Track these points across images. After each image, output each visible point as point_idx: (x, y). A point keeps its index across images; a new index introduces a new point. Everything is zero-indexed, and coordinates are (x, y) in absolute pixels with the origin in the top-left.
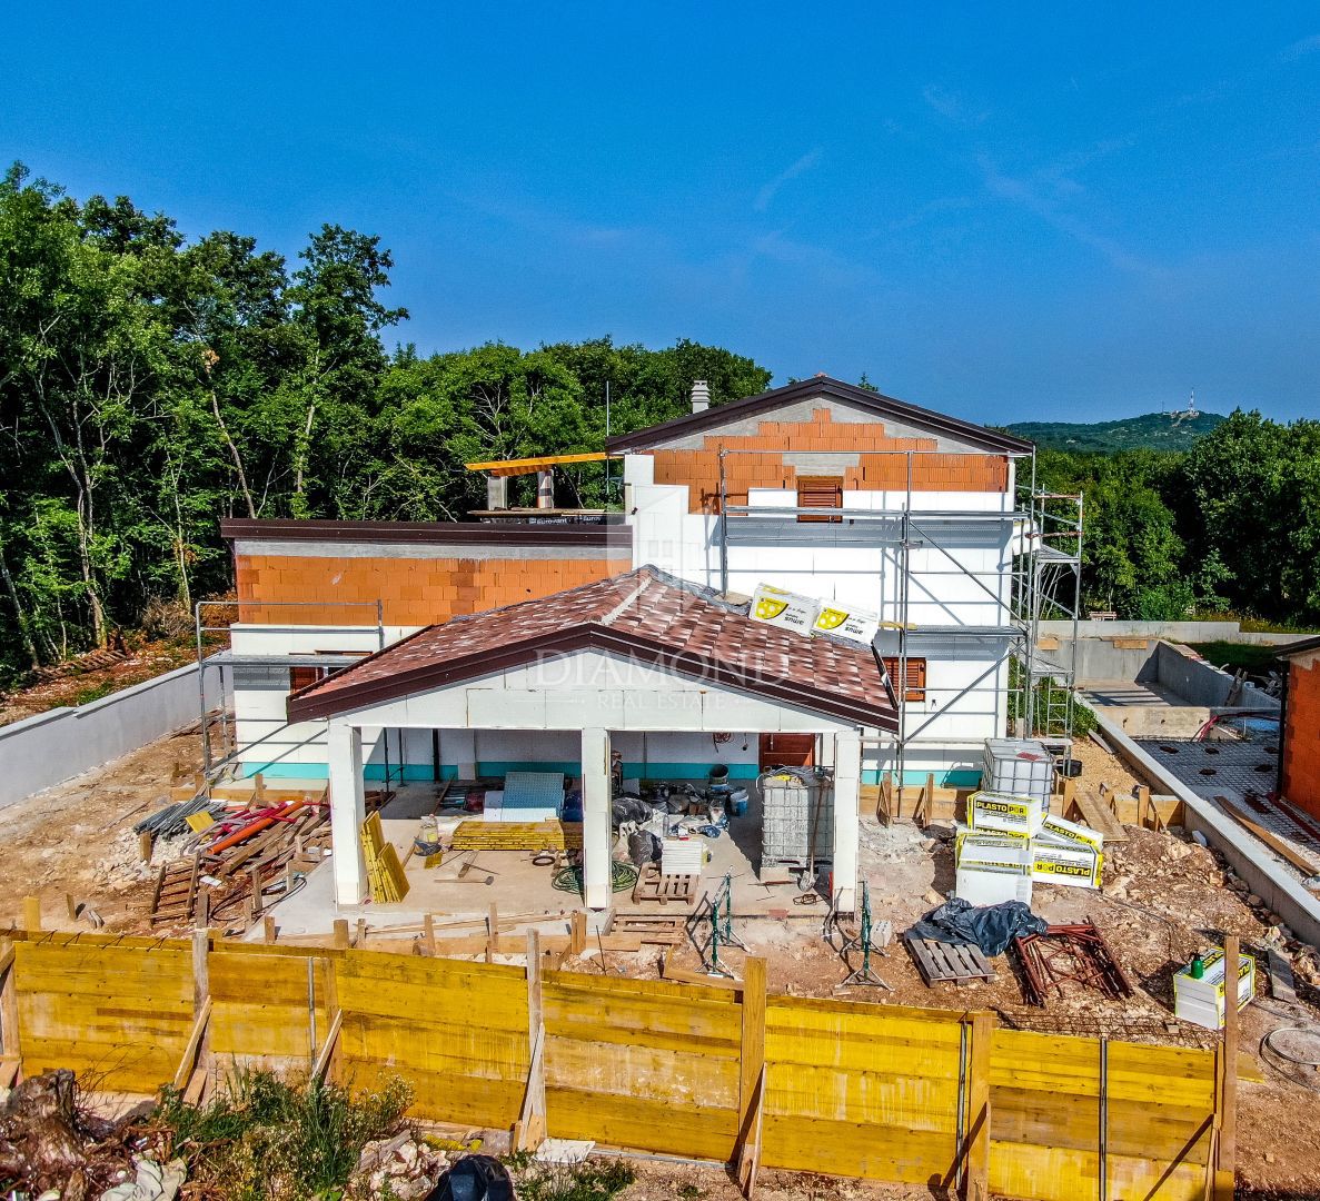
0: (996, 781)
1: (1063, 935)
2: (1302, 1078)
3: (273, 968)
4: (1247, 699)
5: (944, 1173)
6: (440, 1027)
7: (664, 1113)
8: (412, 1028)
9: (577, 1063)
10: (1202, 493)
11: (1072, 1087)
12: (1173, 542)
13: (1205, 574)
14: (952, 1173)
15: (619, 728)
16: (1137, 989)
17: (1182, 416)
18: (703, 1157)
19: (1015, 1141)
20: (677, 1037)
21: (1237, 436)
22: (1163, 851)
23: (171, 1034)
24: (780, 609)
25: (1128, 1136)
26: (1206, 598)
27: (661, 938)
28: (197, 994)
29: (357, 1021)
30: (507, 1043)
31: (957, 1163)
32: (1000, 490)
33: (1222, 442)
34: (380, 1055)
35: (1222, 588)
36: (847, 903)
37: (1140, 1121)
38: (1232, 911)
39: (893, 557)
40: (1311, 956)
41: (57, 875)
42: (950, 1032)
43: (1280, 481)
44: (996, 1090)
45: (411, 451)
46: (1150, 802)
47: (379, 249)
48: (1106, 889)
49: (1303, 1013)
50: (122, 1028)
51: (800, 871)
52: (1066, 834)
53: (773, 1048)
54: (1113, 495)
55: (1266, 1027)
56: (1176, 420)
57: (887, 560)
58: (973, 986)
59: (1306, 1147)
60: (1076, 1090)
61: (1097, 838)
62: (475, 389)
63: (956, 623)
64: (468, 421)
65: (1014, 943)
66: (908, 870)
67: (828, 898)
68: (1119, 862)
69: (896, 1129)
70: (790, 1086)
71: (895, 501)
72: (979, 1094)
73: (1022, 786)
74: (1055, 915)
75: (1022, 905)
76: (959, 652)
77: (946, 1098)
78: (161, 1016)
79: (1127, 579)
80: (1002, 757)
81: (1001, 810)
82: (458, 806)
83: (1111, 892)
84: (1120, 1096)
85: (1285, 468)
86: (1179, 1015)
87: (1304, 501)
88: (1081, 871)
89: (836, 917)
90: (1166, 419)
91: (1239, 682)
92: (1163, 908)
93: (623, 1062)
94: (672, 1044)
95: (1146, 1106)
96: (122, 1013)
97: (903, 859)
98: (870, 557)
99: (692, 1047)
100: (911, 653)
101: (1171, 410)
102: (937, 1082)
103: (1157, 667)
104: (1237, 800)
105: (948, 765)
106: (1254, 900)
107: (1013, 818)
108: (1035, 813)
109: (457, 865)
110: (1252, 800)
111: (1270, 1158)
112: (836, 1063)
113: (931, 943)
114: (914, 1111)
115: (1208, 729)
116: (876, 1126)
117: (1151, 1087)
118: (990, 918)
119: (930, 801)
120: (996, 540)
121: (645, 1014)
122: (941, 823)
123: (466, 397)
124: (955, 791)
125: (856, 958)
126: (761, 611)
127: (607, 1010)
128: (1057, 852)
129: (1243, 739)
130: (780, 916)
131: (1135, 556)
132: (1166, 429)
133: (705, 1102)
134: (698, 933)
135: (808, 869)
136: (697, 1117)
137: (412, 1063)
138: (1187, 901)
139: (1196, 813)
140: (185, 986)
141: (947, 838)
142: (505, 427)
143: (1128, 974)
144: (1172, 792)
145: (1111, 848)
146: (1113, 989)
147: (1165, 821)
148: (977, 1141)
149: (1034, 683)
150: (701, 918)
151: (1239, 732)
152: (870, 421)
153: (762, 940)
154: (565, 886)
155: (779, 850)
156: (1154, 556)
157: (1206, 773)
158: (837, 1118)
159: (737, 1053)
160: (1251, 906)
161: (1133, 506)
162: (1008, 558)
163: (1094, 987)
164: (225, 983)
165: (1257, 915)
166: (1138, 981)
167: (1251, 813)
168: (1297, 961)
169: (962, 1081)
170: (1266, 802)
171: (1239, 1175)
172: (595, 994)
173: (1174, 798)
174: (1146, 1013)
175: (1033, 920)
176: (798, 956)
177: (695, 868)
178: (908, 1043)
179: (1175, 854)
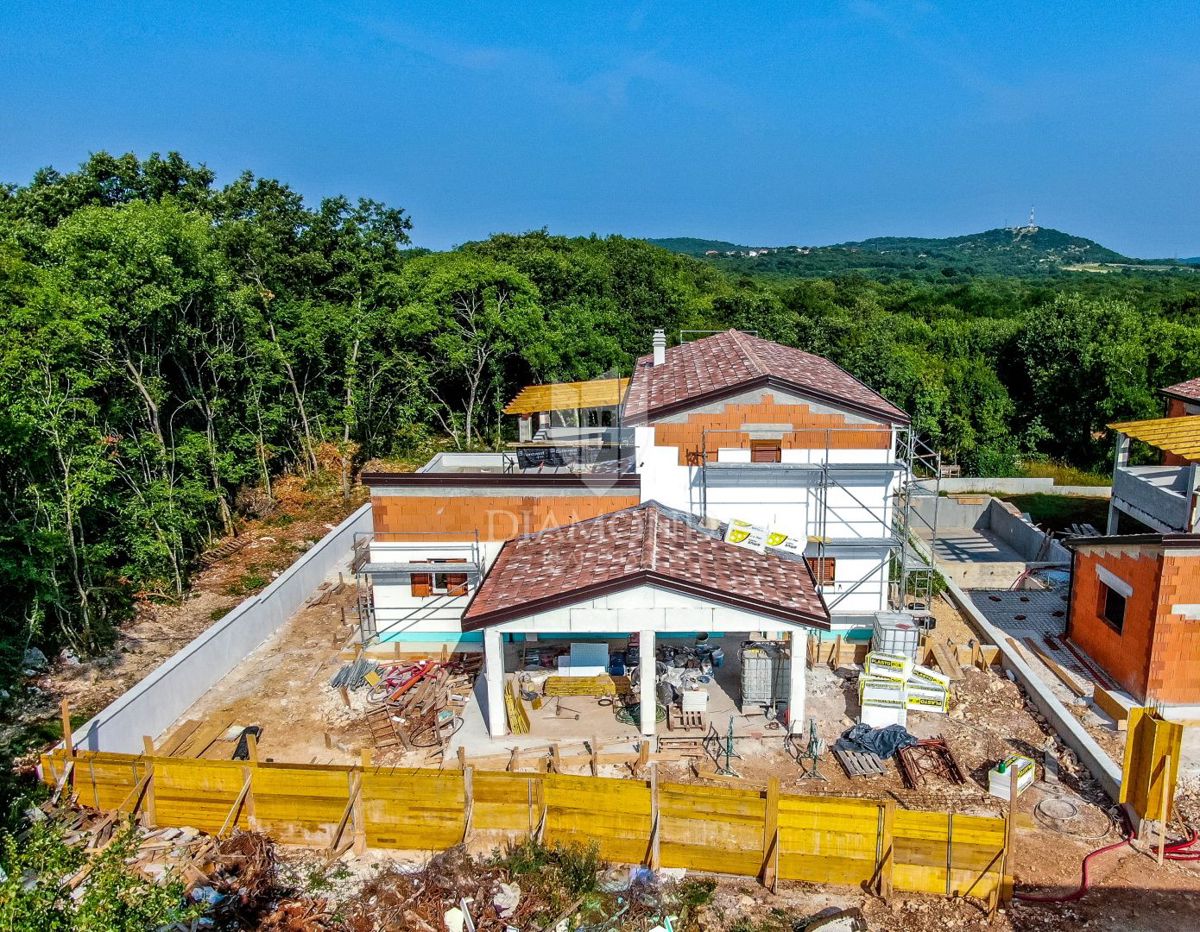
0: (882, 643)
1: (926, 746)
2: (1056, 827)
3: (509, 784)
4: (1053, 552)
5: (869, 880)
6: (602, 813)
7: (724, 853)
8: (586, 814)
9: (677, 829)
10: (1031, 362)
11: (935, 837)
12: (1005, 403)
13: (1030, 435)
14: (873, 879)
15: (663, 630)
16: (968, 778)
17: (1024, 231)
18: (744, 875)
19: (905, 863)
20: (731, 816)
21: (1060, 317)
22: (987, 686)
23: (451, 819)
24: (745, 536)
25: (961, 860)
26: (1030, 454)
27: (691, 753)
28: (466, 799)
29: (557, 811)
30: (639, 820)
31: (876, 875)
32: (886, 448)
33: (1047, 320)
34: (567, 827)
35: (1043, 446)
36: (797, 729)
37: (967, 852)
38: (1027, 727)
39: (814, 492)
40: (1070, 755)
41: (297, 718)
42: (874, 811)
43: (1090, 362)
44: (896, 839)
45: (403, 344)
46: (980, 650)
47: (403, 217)
48: (951, 713)
49: (1061, 790)
50: (423, 817)
51: (767, 708)
52: (928, 678)
53: (782, 820)
54: (960, 374)
55: (1039, 798)
56: (1017, 234)
57: (810, 494)
58: (875, 778)
59: (1053, 863)
60: (936, 839)
61: (946, 680)
62: (455, 296)
63: (857, 536)
64: (451, 323)
65: (898, 751)
66: (828, 701)
67: (786, 724)
68: (959, 694)
69: (845, 858)
70: (790, 839)
71: (816, 457)
72: (888, 841)
73: (899, 645)
74: (922, 732)
75: (902, 728)
76: (856, 554)
77: (871, 843)
78: (446, 810)
79: (968, 443)
80: (888, 627)
81: (887, 664)
82: (536, 663)
83: (954, 715)
84: (956, 841)
85: (1095, 350)
86: (992, 792)
87: (1108, 379)
88: (936, 703)
89: (791, 737)
90: (1008, 234)
91: (1048, 539)
92: (985, 725)
93: (702, 829)
94: (726, 819)
95: (971, 845)
96: (423, 809)
97: (825, 694)
98: (800, 493)
99: (738, 820)
100: (827, 555)
101: (1013, 225)
102: (866, 835)
103: (990, 518)
104: (1038, 640)
105: (848, 627)
106: (1040, 718)
107: (895, 670)
108: (908, 666)
109: (552, 706)
110: (1048, 641)
111: (1033, 869)
112: (814, 827)
113: (850, 753)
114: (854, 850)
115: (1023, 580)
116: (835, 857)
117: (973, 836)
118: (883, 736)
119: (838, 652)
120: (882, 481)
121: (714, 804)
122: (845, 666)
123: (448, 302)
124: (854, 645)
125: (808, 762)
126: (733, 538)
127: (694, 803)
128: (923, 691)
129: (1047, 589)
130: (758, 737)
131: (976, 424)
132: (1008, 244)
133: (746, 848)
134: (710, 748)
135: (772, 707)
136: (741, 854)
137: (585, 831)
138: (999, 720)
139: (1009, 659)
140: (459, 795)
141: (851, 679)
142: (480, 326)
143: (963, 769)
144: (995, 643)
145: (954, 685)
146: (954, 778)
147: (989, 662)
148: (886, 863)
149: (906, 575)
150: (711, 739)
151: (1045, 582)
152: (800, 403)
153: (748, 751)
154: (623, 720)
155: (754, 696)
156: (989, 421)
157: (1020, 618)
158: (815, 853)
159: (763, 823)
160: (1039, 722)
161: (976, 383)
162: (891, 492)
163: (944, 777)
164: (482, 792)
165: (1042, 728)
166: (969, 773)
167: (1046, 649)
168: (1062, 758)
169: (879, 835)
170: (1057, 641)
171: (1016, 877)
172: (688, 795)
173: (995, 647)
174: (972, 792)
175: (909, 737)
176: (772, 762)
177: (703, 708)
178: (851, 817)
179: (994, 688)
